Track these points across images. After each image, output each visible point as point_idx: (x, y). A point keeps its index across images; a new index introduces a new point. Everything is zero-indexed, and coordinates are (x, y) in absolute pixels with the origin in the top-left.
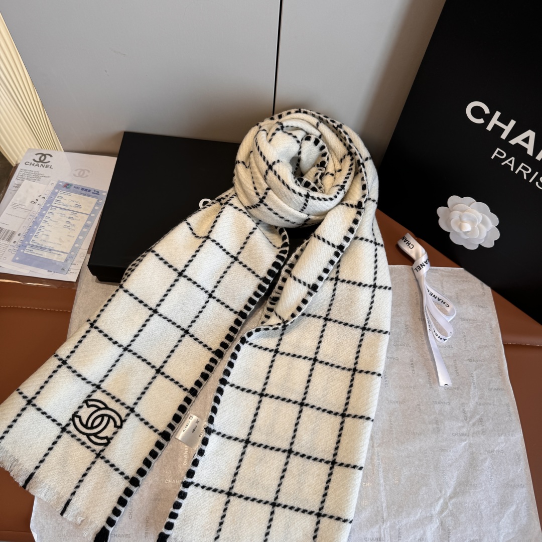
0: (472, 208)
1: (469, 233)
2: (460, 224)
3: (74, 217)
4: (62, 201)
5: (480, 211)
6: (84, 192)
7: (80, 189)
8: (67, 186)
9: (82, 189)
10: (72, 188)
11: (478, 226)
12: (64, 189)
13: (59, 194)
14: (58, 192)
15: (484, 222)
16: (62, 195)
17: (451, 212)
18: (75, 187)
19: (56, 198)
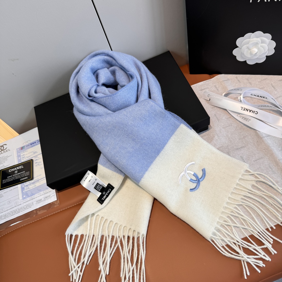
0: (252, 39)
1: (257, 54)
2: (250, 51)
3: (37, 159)
4: (25, 156)
5: (257, 37)
6: (33, 145)
7: (30, 145)
8: (22, 148)
9: (31, 144)
10: (26, 147)
11: (261, 46)
12: (22, 150)
13: (21, 155)
14: (20, 154)
15: (263, 42)
16: (23, 154)
17: (241, 48)
18: (27, 146)
19: (22, 157)
